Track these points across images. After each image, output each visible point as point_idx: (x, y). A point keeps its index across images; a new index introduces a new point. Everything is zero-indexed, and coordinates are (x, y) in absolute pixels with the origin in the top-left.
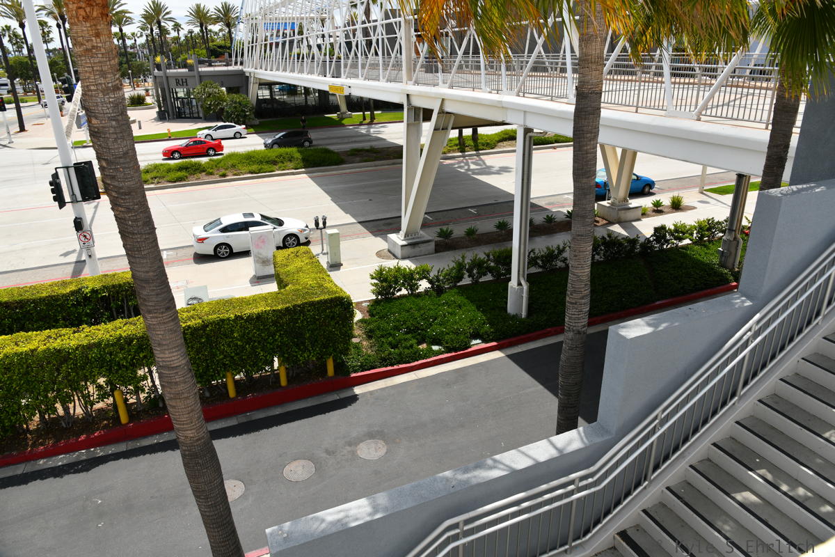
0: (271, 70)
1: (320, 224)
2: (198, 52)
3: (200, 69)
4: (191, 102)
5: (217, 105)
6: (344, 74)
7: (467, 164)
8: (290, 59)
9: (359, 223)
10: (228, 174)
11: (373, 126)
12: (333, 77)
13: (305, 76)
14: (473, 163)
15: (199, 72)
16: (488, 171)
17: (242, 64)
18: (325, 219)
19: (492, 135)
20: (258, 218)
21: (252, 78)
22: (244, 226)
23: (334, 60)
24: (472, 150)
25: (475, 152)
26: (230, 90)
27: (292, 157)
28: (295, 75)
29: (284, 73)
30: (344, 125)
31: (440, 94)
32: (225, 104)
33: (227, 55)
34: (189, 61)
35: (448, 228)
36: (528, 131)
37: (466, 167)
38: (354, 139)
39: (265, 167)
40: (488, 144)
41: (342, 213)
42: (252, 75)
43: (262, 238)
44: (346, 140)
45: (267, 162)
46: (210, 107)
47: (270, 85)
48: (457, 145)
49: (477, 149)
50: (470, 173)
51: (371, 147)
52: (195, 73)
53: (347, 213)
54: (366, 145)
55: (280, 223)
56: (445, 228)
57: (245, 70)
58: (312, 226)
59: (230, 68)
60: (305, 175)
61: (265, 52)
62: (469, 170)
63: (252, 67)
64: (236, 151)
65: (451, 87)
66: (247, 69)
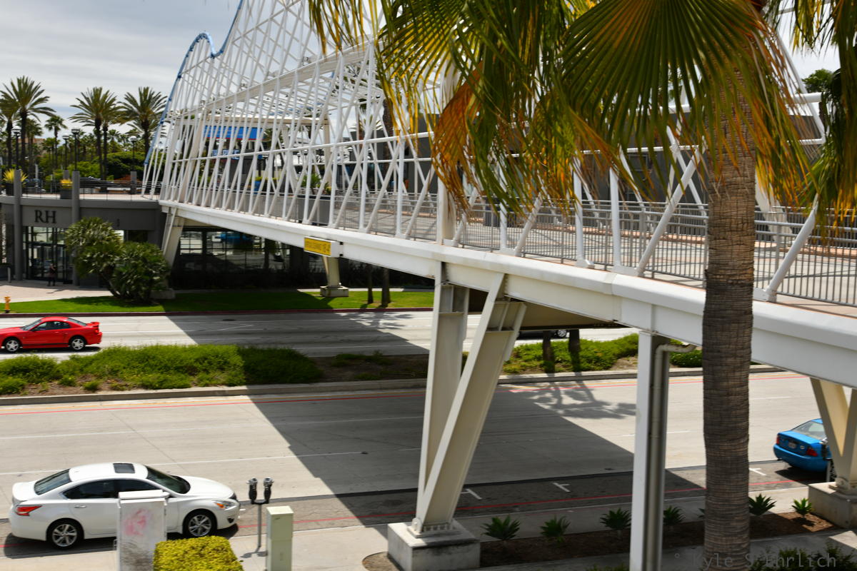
0: (208, 206)
1: (259, 495)
2: (85, 166)
3: (82, 197)
4: (58, 252)
5: (104, 260)
6: (335, 219)
7: (557, 394)
8: (242, 188)
9: (338, 496)
10: (102, 386)
11: (385, 314)
12: (314, 224)
13: (264, 219)
14: (567, 393)
15: (79, 201)
16: (595, 410)
17: (158, 191)
18: (270, 486)
19: (606, 343)
20: (141, 474)
21: (173, 217)
22: (112, 489)
23: (319, 195)
24: (567, 368)
25: (572, 374)
26: (130, 236)
27: (226, 363)
28: (248, 216)
29: (229, 213)
30: (331, 310)
31: (501, 265)
32: (117, 258)
33: (133, 175)
34: (64, 182)
35: (509, 517)
36: (658, 341)
37: (555, 401)
38: (347, 337)
39: (174, 377)
40: (598, 360)
41: (305, 474)
42: (174, 212)
43: (140, 514)
44: (331, 338)
45: (178, 369)
46: (90, 263)
47: (204, 231)
48: (539, 359)
49: (577, 369)
50: (561, 412)
51: (377, 352)
52: (72, 202)
53: (316, 475)
54: (367, 349)
55: (183, 487)
56: (502, 518)
57: (161, 202)
58: (244, 496)
59: (136, 198)
60: (246, 398)
61: (201, 173)
62: (559, 406)
63: (175, 199)
64: (123, 345)
65: (522, 254)
66: (166, 201)
